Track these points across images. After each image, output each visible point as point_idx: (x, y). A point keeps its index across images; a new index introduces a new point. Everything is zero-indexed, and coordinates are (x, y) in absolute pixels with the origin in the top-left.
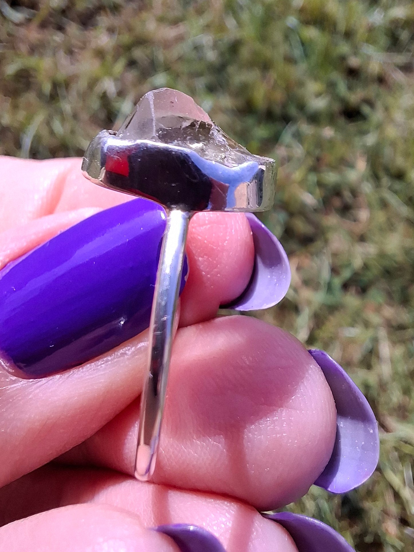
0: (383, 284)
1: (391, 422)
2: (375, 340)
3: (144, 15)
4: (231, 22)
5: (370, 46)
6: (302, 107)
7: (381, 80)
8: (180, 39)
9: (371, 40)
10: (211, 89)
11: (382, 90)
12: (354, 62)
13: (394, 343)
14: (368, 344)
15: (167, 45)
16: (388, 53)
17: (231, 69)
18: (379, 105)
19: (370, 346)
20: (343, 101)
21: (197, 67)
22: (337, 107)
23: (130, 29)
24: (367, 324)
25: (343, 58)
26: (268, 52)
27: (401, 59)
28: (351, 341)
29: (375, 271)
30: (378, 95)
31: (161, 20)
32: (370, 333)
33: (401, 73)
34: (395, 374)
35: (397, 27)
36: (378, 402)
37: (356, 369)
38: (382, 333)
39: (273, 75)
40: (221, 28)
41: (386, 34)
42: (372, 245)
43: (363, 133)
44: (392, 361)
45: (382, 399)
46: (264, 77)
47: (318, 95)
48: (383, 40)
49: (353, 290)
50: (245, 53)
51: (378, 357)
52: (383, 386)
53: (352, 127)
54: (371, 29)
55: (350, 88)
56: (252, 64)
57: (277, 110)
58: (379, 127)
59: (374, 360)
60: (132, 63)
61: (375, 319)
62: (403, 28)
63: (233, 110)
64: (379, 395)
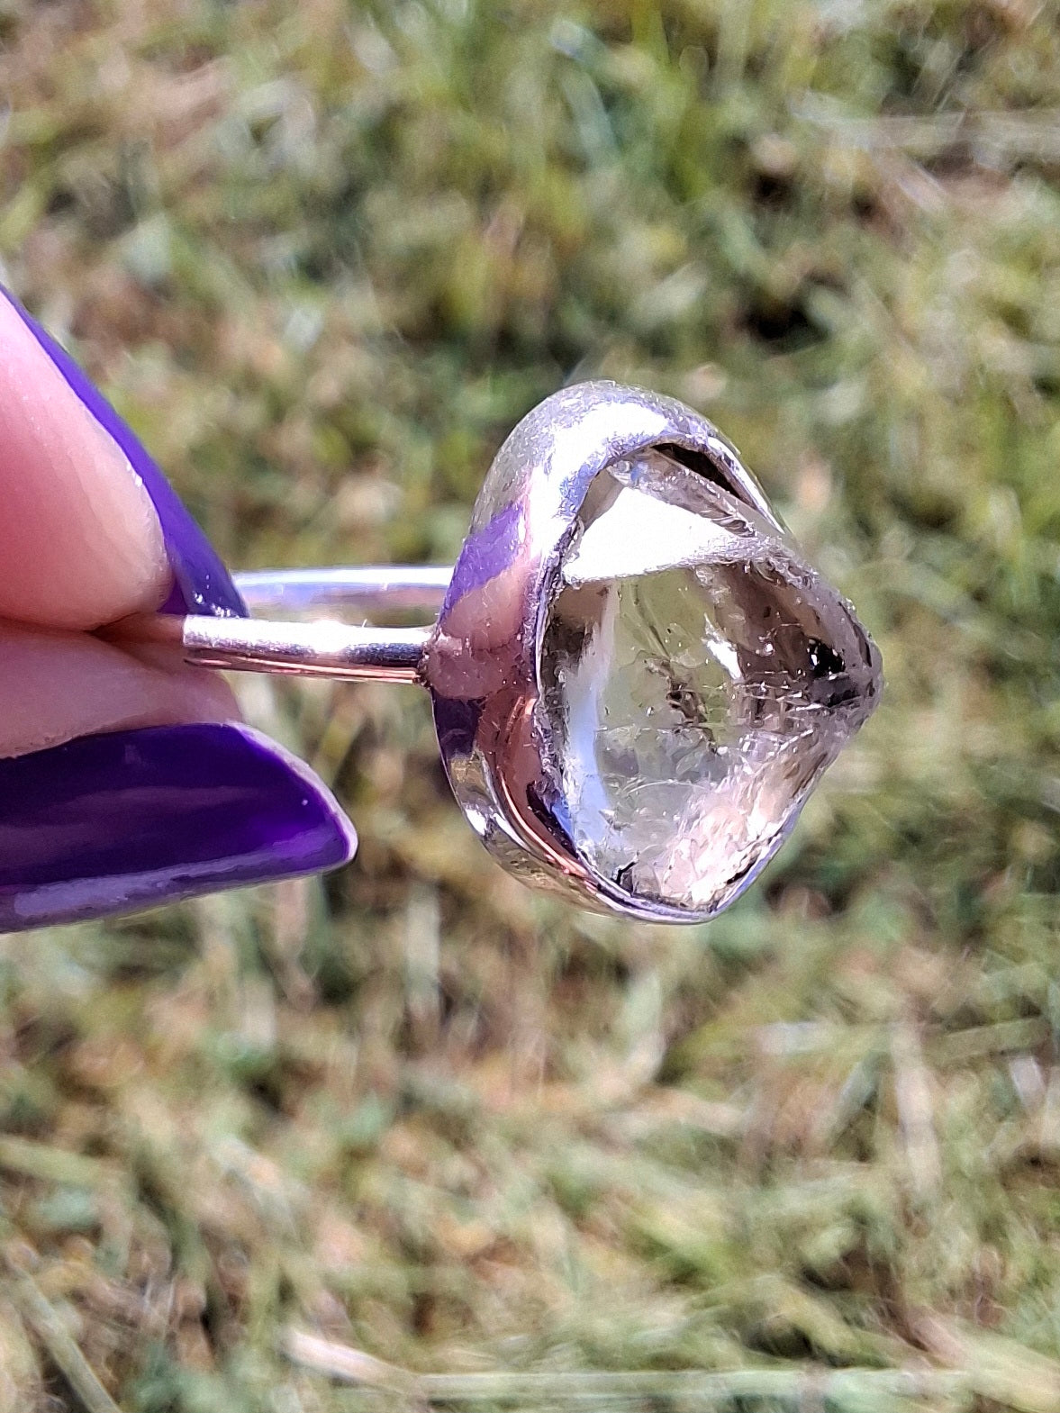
0: (900, 878)
1: (944, 1330)
2: (882, 1065)
3: (94, 44)
4: (371, 48)
5: (827, 97)
6: (611, 313)
7: (865, 208)
8: (209, 111)
9: (829, 80)
10: (315, 271)
11: (869, 240)
12: (774, 153)
13: (944, 1072)
14: (856, 1081)
15: (169, 135)
16: (887, 120)
17: (377, 204)
18: (863, 288)
19: (867, 1088)
20: (744, 284)
21: (269, 200)
22: (726, 303)
23: (47, 89)
24: (850, 1013)
25: (738, 145)
26: (495, 142)
27: (928, 134)
28: (803, 1069)
29: (871, 838)
30: (857, 260)
31: (148, 54)
32: (862, 1043)
33: (932, 181)
34: (953, 1174)
35: (911, 32)
36: (900, 1270)
37: (821, 1163)
38: (904, 1042)
39: (512, 211)
40: (342, 69)
41: (876, 57)
42: (859, 754)
43: (818, 384)
44: (938, 1133)
45: (911, 1262)
46: (482, 219)
47: (665, 270)
48: (871, 78)
49: (799, 903)
50: (420, 144)
51: (895, 1121)
52: (912, 1217)
53: (778, 369)
54: (827, 44)
55: (766, 241)
56: (443, 181)
57: (532, 327)
58: (868, 361)
59: (881, 1136)
60: (60, 202)
61: (878, 995)
62: (932, 32)
63: (389, 336)
64: (899, 1245)
